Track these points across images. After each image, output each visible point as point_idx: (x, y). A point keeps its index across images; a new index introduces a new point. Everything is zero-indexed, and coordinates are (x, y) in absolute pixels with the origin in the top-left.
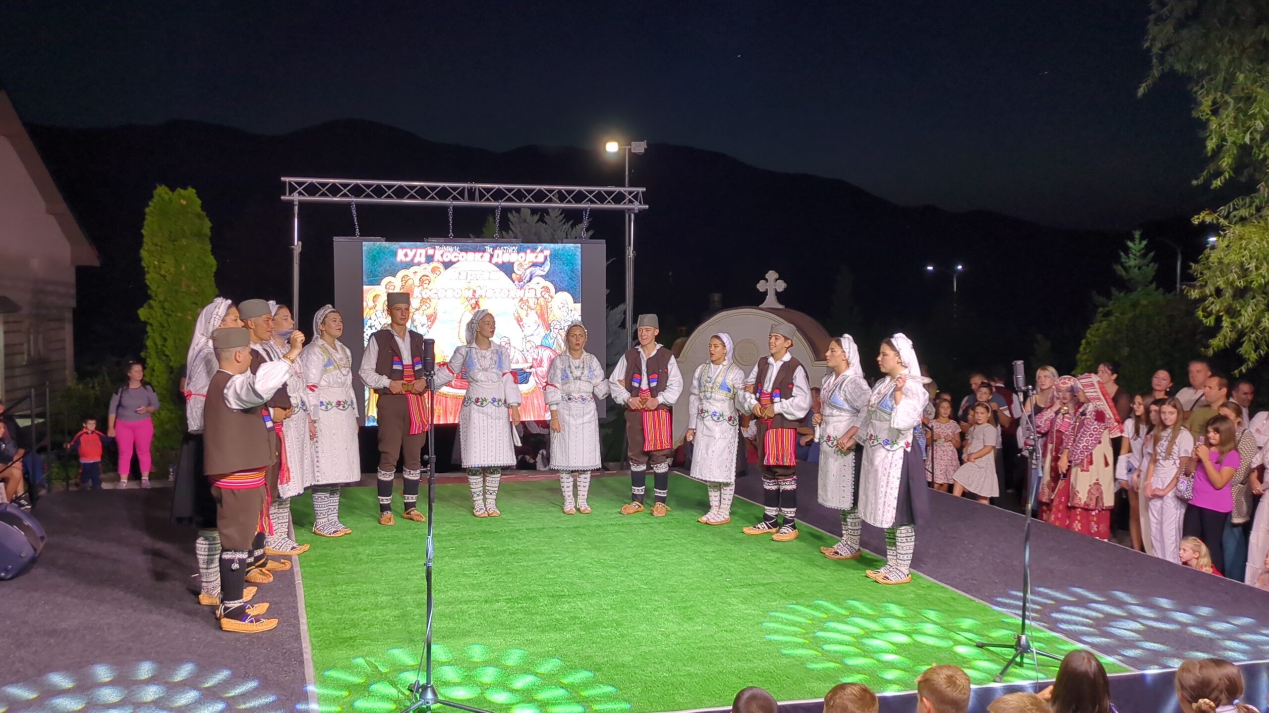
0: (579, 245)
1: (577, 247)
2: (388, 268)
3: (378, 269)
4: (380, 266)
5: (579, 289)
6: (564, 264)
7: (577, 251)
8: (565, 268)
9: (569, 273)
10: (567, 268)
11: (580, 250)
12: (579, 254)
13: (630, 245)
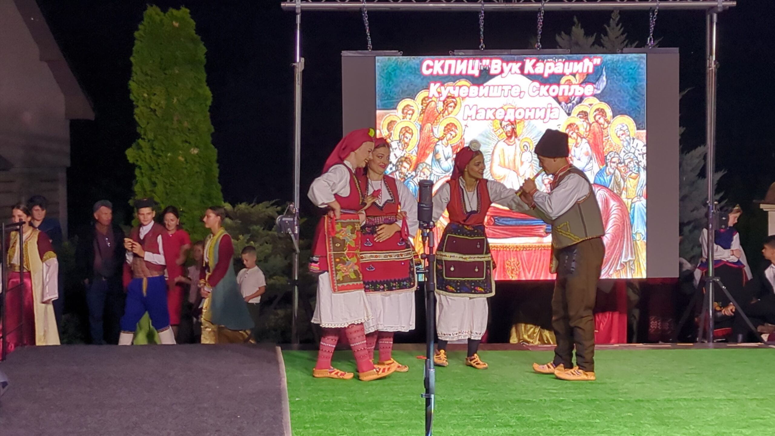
0: (644, 55)
1: (642, 58)
2: (406, 89)
3: (394, 89)
4: (396, 86)
5: (644, 111)
6: (624, 79)
7: (641, 62)
8: (626, 84)
9: (631, 91)
10: (628, 85)
11: (645, 61)
12: (644, 66)
13: (711, 54)
